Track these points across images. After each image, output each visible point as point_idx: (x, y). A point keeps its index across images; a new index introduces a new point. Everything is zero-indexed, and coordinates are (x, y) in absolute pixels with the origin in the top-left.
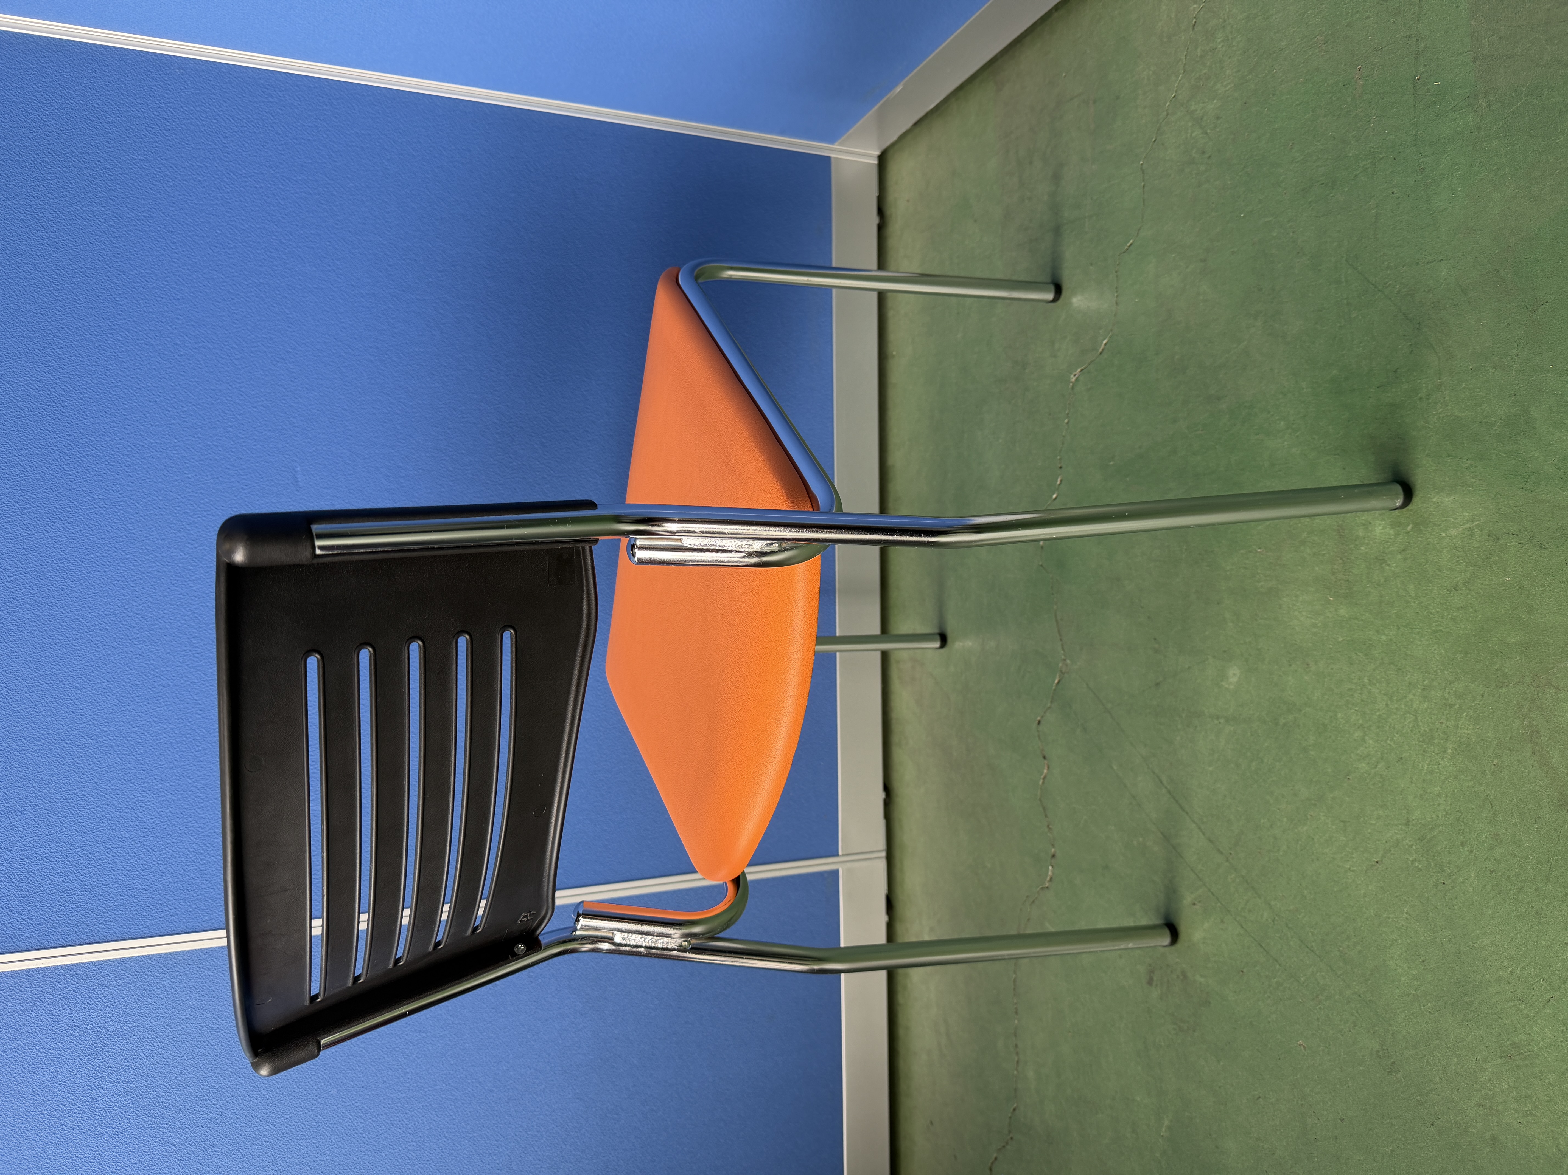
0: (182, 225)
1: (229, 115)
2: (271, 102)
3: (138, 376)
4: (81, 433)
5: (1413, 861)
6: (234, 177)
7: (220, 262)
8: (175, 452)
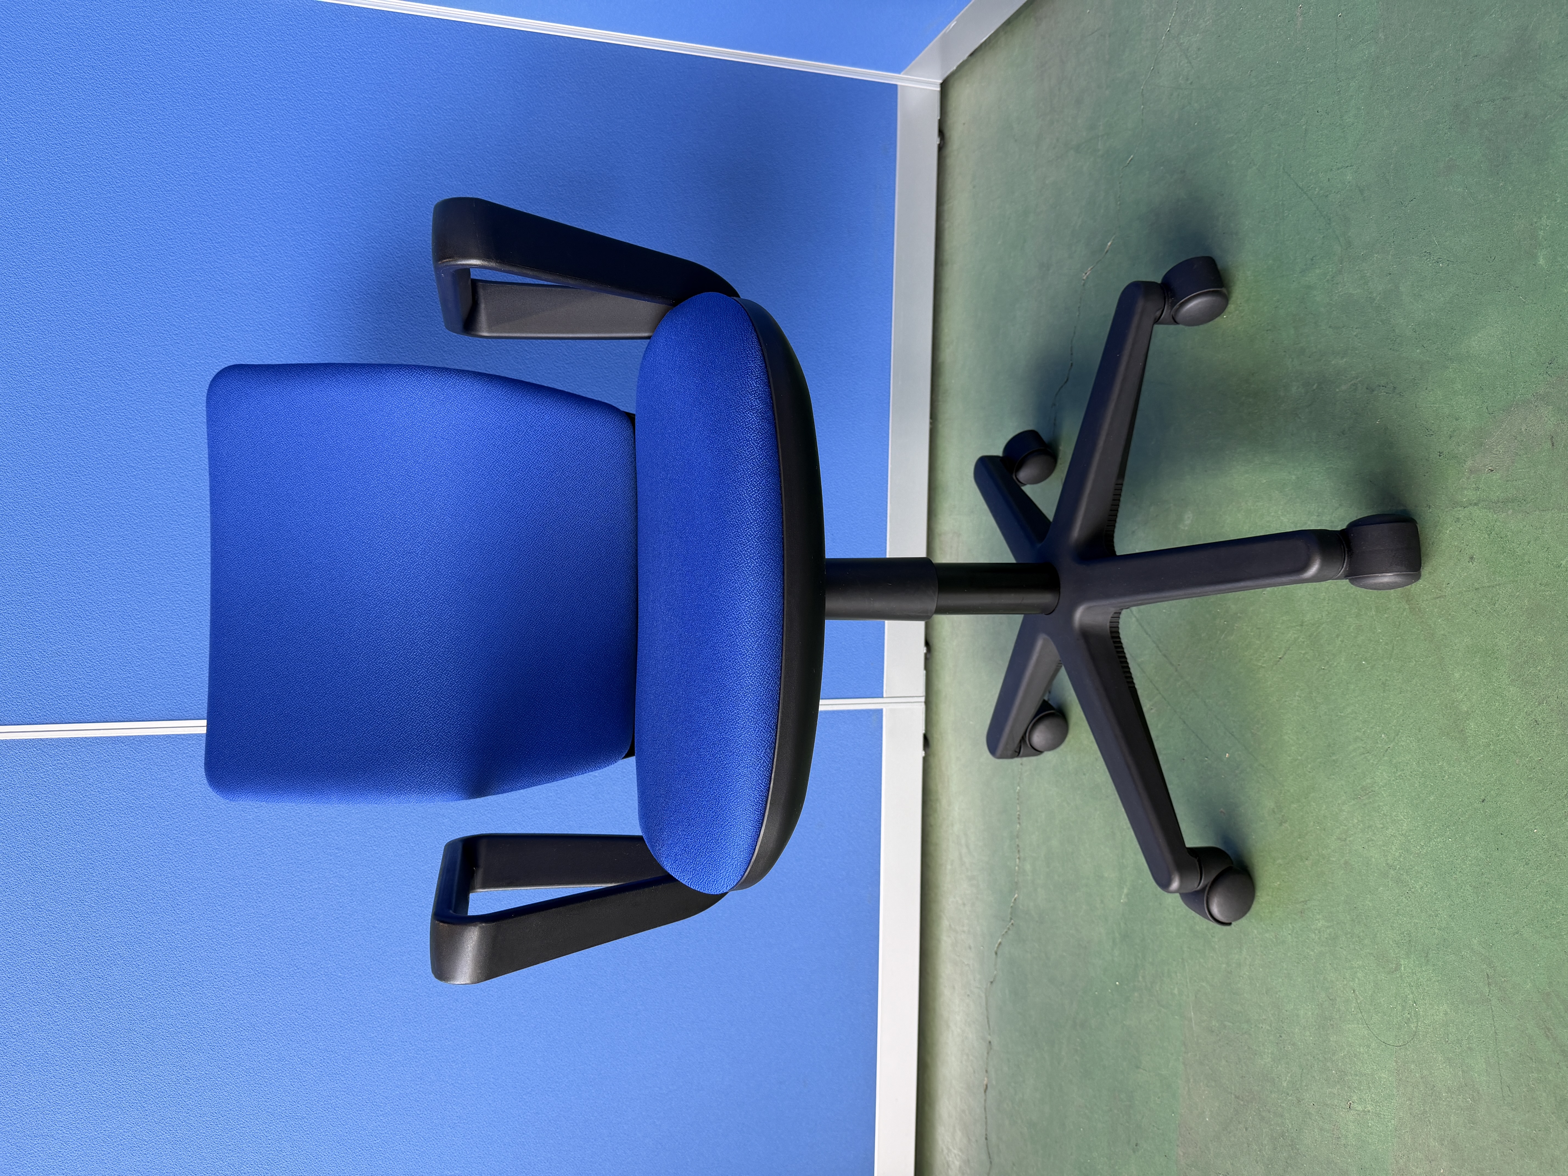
0: (357, 147)
1: (394, 55)
2: (427, 44)
3: (322, 270)
4: (280, 315)
5: (1304, 654)
6: (398, 106)
7: (386, 178)
8: (350, 332)
